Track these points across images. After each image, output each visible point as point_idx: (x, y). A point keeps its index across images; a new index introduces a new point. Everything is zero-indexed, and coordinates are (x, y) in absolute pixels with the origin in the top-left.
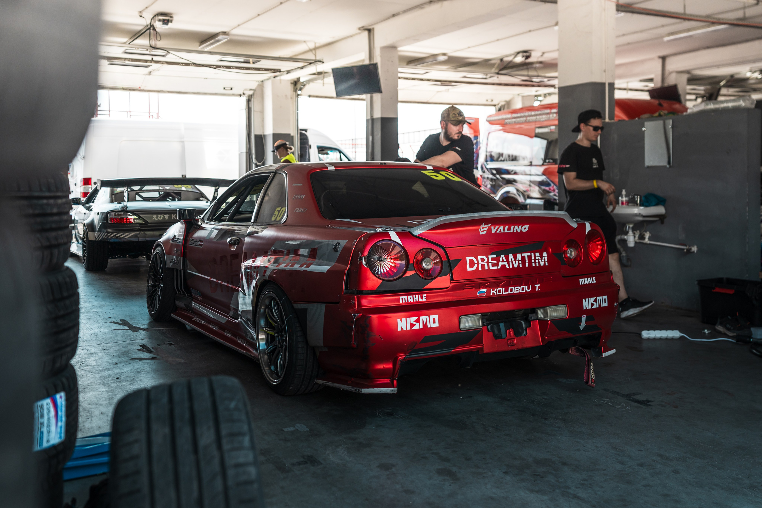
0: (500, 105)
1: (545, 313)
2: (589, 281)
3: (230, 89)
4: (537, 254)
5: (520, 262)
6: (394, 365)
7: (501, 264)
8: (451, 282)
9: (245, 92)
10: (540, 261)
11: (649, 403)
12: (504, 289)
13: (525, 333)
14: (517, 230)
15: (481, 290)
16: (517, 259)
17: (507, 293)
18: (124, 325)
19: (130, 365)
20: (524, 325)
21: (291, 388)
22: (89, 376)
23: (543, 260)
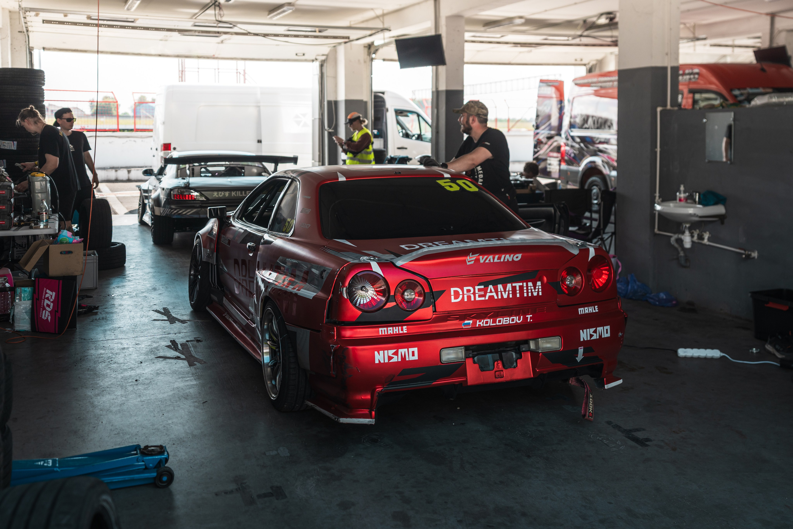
0: (591, 64)
1: (537, 344)
2: (590, 310)
3: (302, 54)
4: (530, 284)
5: (511, 292)
6: (372, 396)
7: (488, 295)
8: (434, 313)
9: (318, 57)
10: (533, 290)
11: (647, 443)
12: (492, 320)
13: (515, 364)
14: (508, 259)
15: (466, 322)
16: (507, 290)
17: (495, 324)
18: (165, 315)
19: (153, 365)
20: (514, 356)
21: (285, 406)
22: (112, 376)
23: (537, 290)
